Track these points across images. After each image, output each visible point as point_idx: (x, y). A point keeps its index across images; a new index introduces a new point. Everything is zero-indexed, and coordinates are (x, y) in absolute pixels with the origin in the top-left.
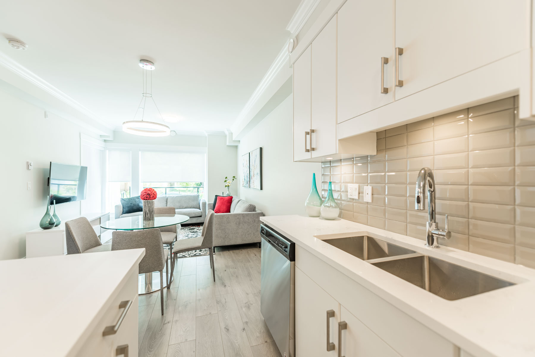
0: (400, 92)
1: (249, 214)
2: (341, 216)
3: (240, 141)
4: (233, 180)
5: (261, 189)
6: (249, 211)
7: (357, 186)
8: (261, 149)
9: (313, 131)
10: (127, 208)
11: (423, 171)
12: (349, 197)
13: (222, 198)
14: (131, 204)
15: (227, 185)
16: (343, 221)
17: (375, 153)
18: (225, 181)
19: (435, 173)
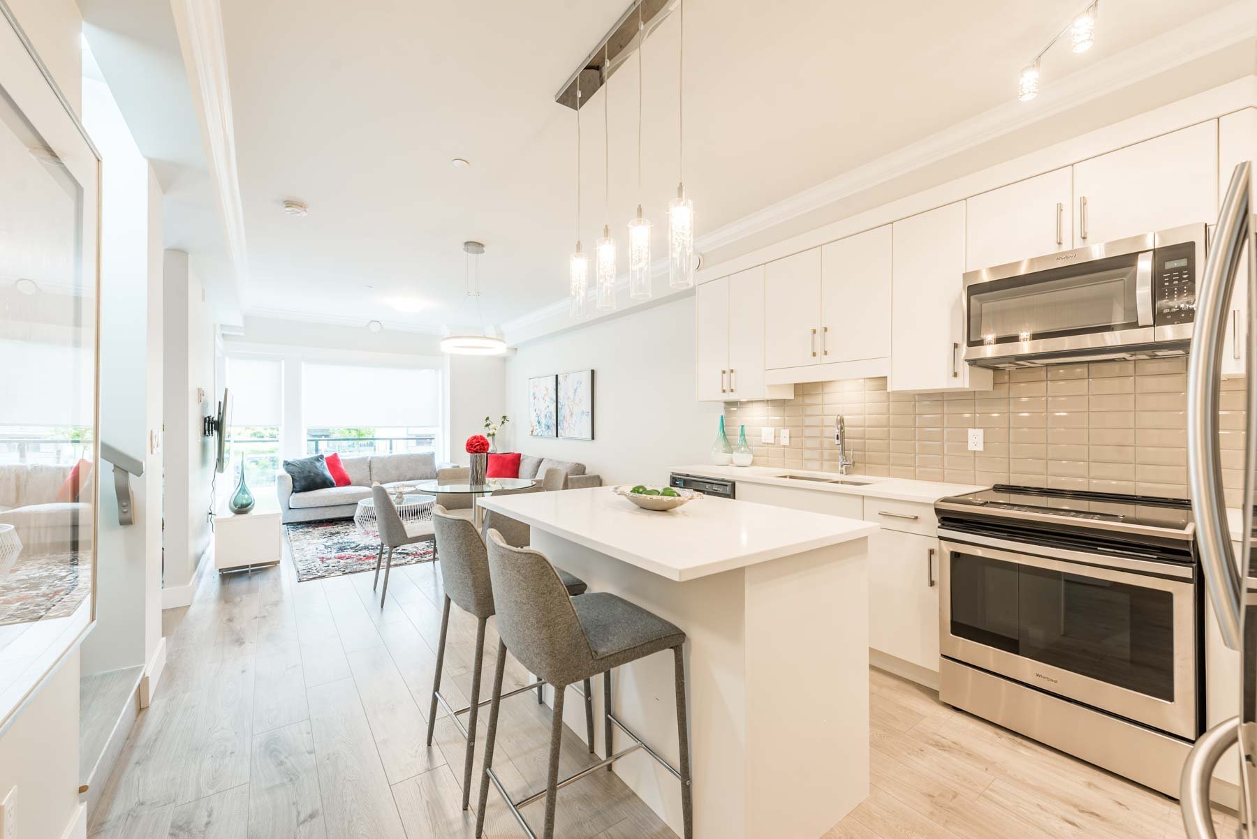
0: (826, 359)
1: (580, 478)
2: (753, 463)
3: (516, 349)
4: (503, 423)
5: (593, 438)
6: (577, 475)
7: (773, 429)
8: (593, 372)
9: (732, 371)
10: (302, 480)
11: (839, 417)
12: (764, 441)
13: (501, 457)
14: (309, 472)
15: (491, 432)
16: (755, 468)
17: (792, 398)
18: (487, 425)
19: (845, 418)
